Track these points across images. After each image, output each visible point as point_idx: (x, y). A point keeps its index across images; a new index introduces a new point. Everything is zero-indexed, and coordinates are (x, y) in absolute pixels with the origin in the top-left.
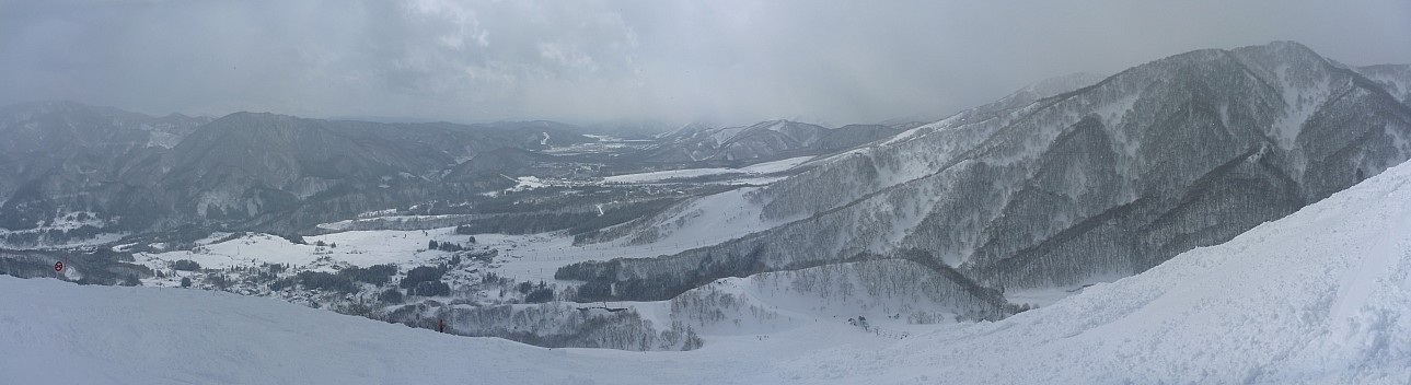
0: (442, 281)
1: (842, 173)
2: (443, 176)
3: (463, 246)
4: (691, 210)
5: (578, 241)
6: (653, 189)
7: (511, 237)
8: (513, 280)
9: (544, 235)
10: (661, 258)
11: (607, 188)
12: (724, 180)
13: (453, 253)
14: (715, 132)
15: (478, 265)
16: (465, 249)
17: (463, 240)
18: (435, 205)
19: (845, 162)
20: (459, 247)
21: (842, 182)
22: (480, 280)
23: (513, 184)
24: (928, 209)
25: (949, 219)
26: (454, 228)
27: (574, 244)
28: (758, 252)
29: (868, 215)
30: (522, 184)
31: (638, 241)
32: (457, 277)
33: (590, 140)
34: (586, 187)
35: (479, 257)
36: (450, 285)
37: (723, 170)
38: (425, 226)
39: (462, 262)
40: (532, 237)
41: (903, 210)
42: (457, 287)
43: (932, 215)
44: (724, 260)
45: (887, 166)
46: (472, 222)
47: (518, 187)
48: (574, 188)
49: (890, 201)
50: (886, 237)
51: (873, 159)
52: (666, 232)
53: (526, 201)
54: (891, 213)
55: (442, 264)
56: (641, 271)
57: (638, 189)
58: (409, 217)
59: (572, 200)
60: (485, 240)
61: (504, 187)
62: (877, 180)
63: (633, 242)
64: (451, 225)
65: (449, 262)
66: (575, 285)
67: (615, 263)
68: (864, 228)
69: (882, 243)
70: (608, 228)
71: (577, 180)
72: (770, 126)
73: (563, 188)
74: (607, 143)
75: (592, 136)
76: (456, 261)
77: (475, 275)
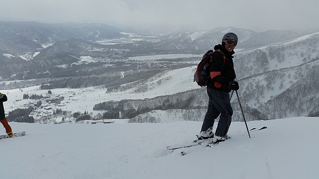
0: (30, 116)
1: (247, 61)
2: (34, 56)
3: (44, 96)
4: (165, 76)
5: (109, 91)
6: (152, 64)
7: (72, 90)
8: (71, 112)
9: (91, 88)
10: (146, 100)
11: (128, 64)
12: (190, 61)
13: (38, 100)
14: (191, 33)
15: (52, 105)
16: (45, 98)
17: (44, 92)
18: (28, 74)
19: (250, 54)
20: (41, 97)
21: (246, 66)
22: (52, 113)
23: (76, 61)
24: (287, 86)
25: (298, 94)
26: (39, 87)
27: (107, 92)
28: (191, 99)
29: (252, 85)
30: (82, 60)
31: (138, 91)
32: (39, 113)
33: (124, 36)
34: (118, 62)
35: (53, 101)
36: (35, 117)
37: (191, 56)
38: (21, 86)
39: (42, 105)
40: (84, 89)
41: (273, 85)
42: (38, 118)
43: (289, 90)
44: (175, 102)
45: (276, 58)
46: (50, 82)
47: (79, 62)
48: (111, 63)
49: (266, 79)
50: (259, 99)
51: (267, 54)
52: (151, 87)
53: (83, 70)
54: (265, 86)
55: (30, 107)
56: (136, 106)
57: (144, 65)
58: (11, 81)
59: (109, 70)
60: (56, 92)
61: (71, 62)
62: (267, 66)
63: (135, 91)
64: (38, 85)
65: (35, 105)
66: (102, 112)
67: (123, 102)
68: (248, 92)
69: (256, 102)
70: (125, 85)
71: (114, 58)
72: (221, 30)
73: (105, 63)
74: (133, 38)
75: (125, 34)
76: (39, 104)
77: (51, 111)
